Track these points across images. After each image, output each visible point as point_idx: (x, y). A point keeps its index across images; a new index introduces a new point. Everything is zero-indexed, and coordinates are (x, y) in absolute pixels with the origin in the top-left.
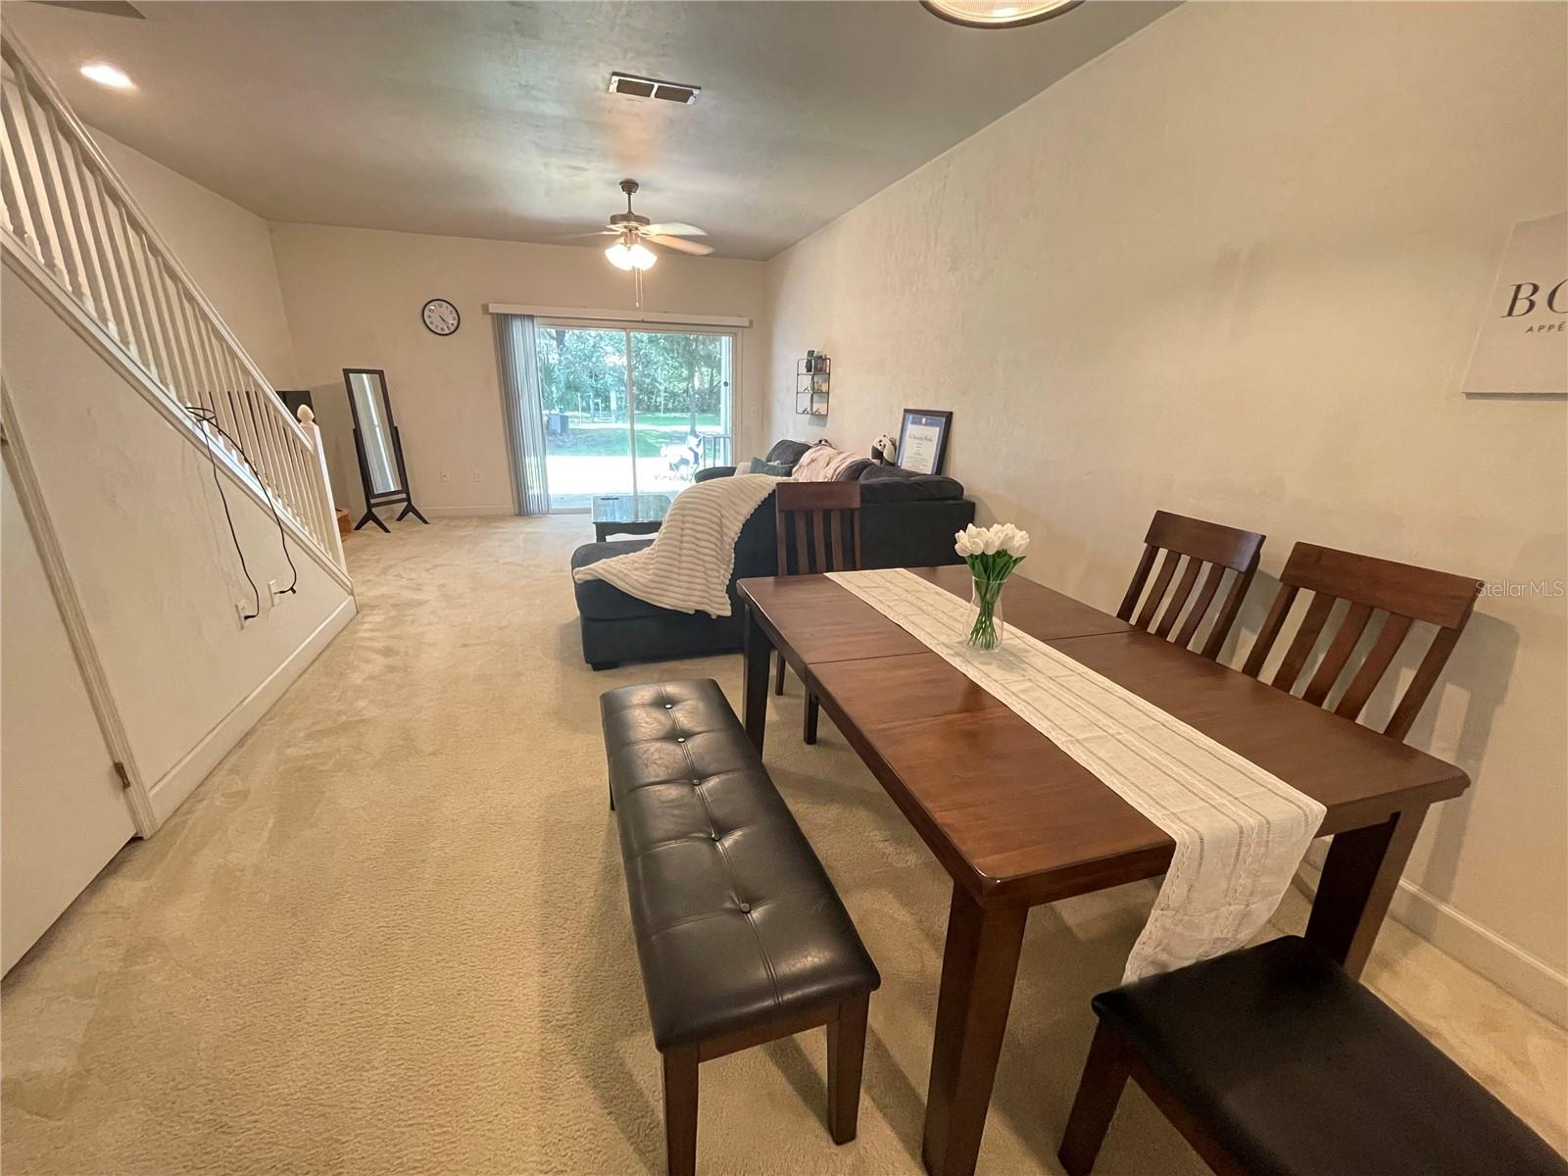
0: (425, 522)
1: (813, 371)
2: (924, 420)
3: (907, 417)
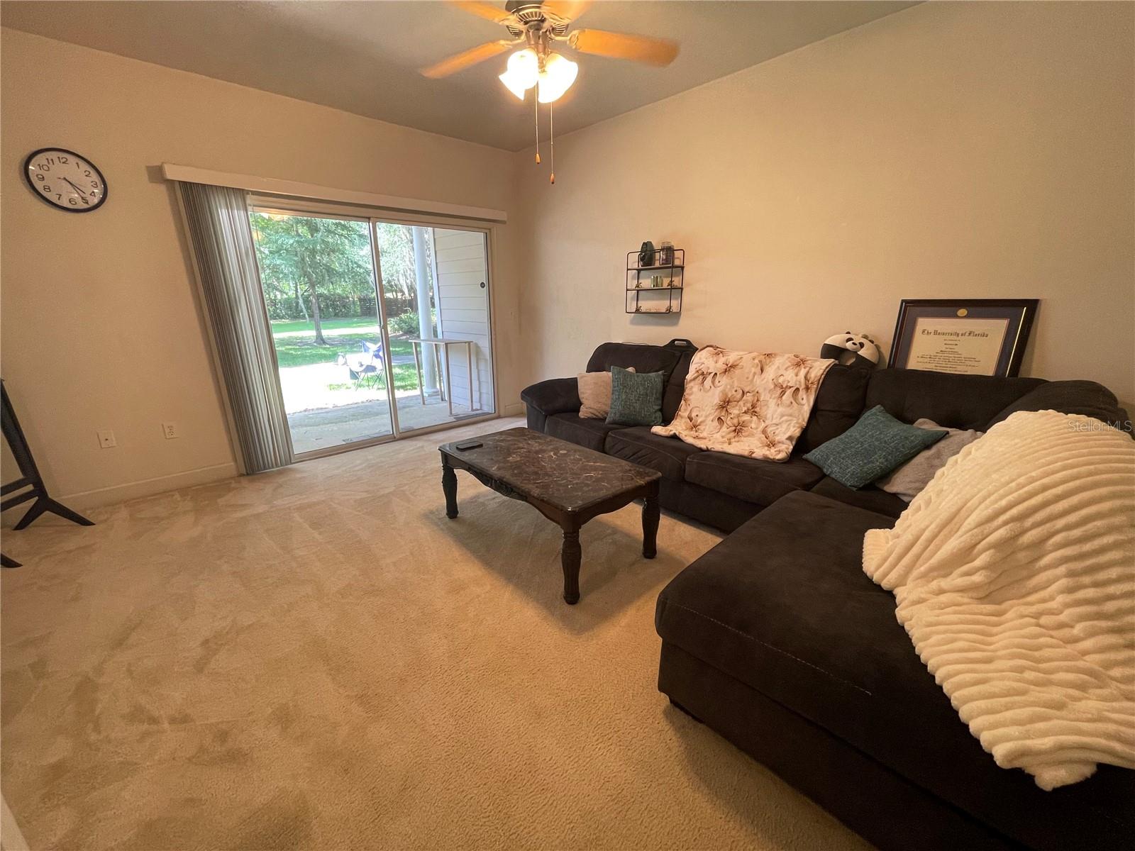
0: (84, 522)
1: (657, 264)
2: (963, 312)
3: (912, 310)
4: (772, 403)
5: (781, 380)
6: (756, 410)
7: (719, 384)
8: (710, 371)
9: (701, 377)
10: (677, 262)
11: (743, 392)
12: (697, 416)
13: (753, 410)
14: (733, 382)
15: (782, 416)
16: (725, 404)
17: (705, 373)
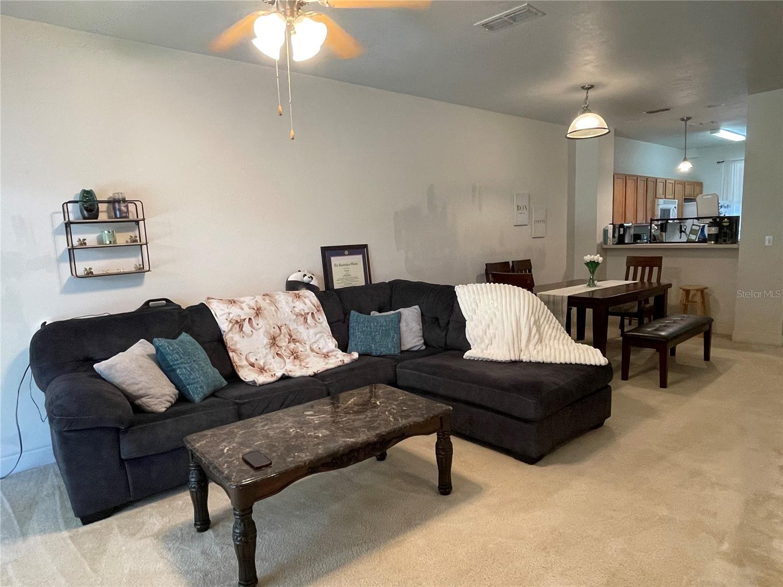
1: (103, 217)
2: (346, 252)
3: (328, 253)
4: (301, 328)
5: (297, 310)
6: (293, 338)
7: (259, 327)
8: (242, 318)
9: (237, 326)
10: (132, 216)
11: (279, 327)
12: (256, 360)
13: (292, 340)
14: (268, 321)
15: (316, 334)
16: (273, 341)
17: (239, 321)
